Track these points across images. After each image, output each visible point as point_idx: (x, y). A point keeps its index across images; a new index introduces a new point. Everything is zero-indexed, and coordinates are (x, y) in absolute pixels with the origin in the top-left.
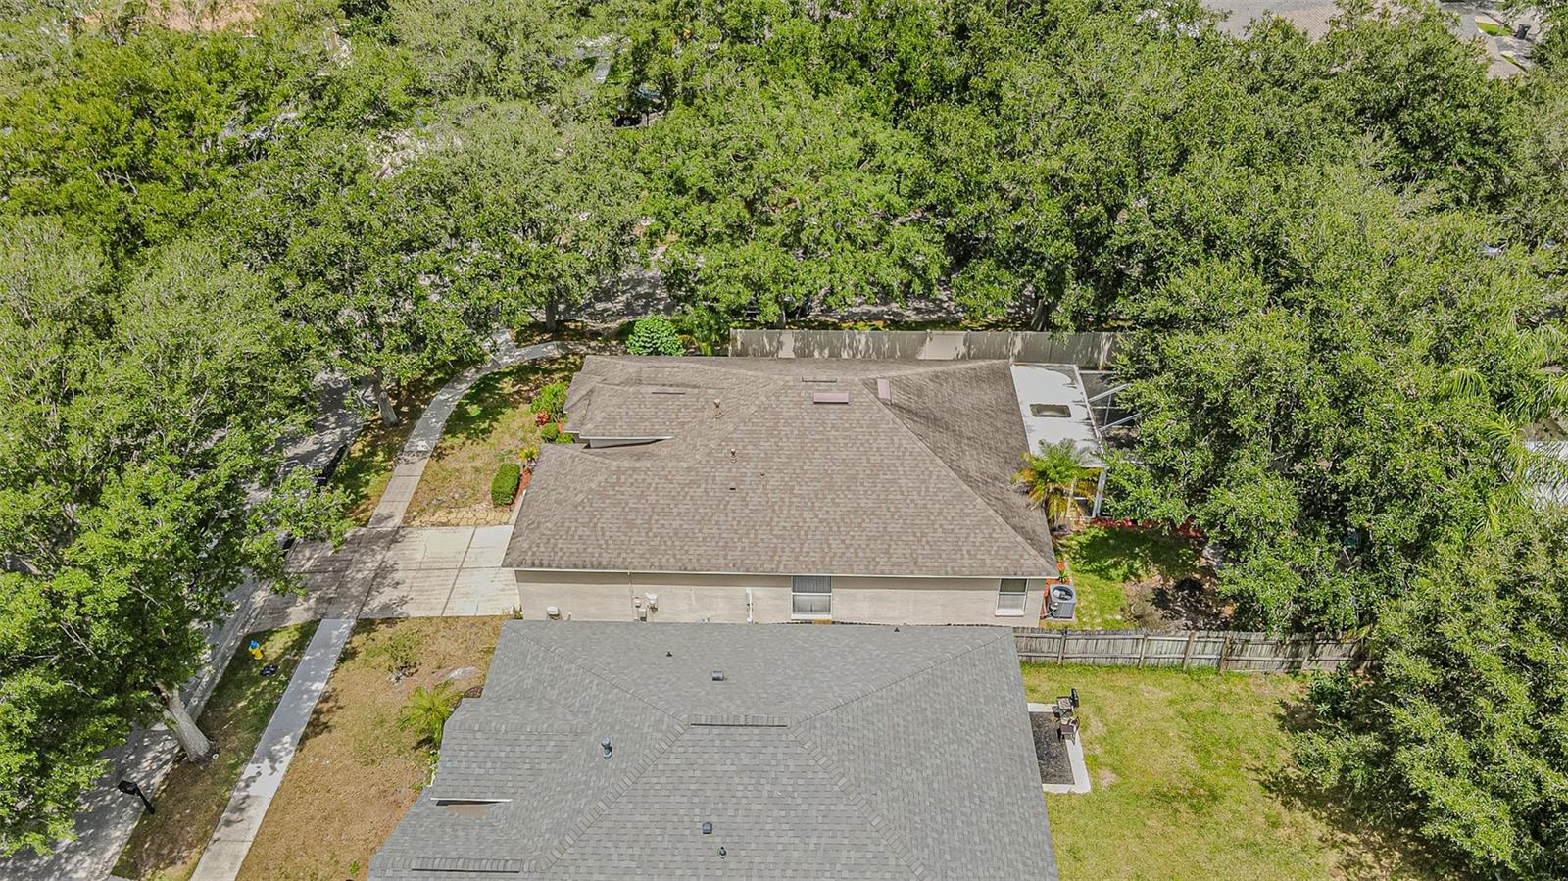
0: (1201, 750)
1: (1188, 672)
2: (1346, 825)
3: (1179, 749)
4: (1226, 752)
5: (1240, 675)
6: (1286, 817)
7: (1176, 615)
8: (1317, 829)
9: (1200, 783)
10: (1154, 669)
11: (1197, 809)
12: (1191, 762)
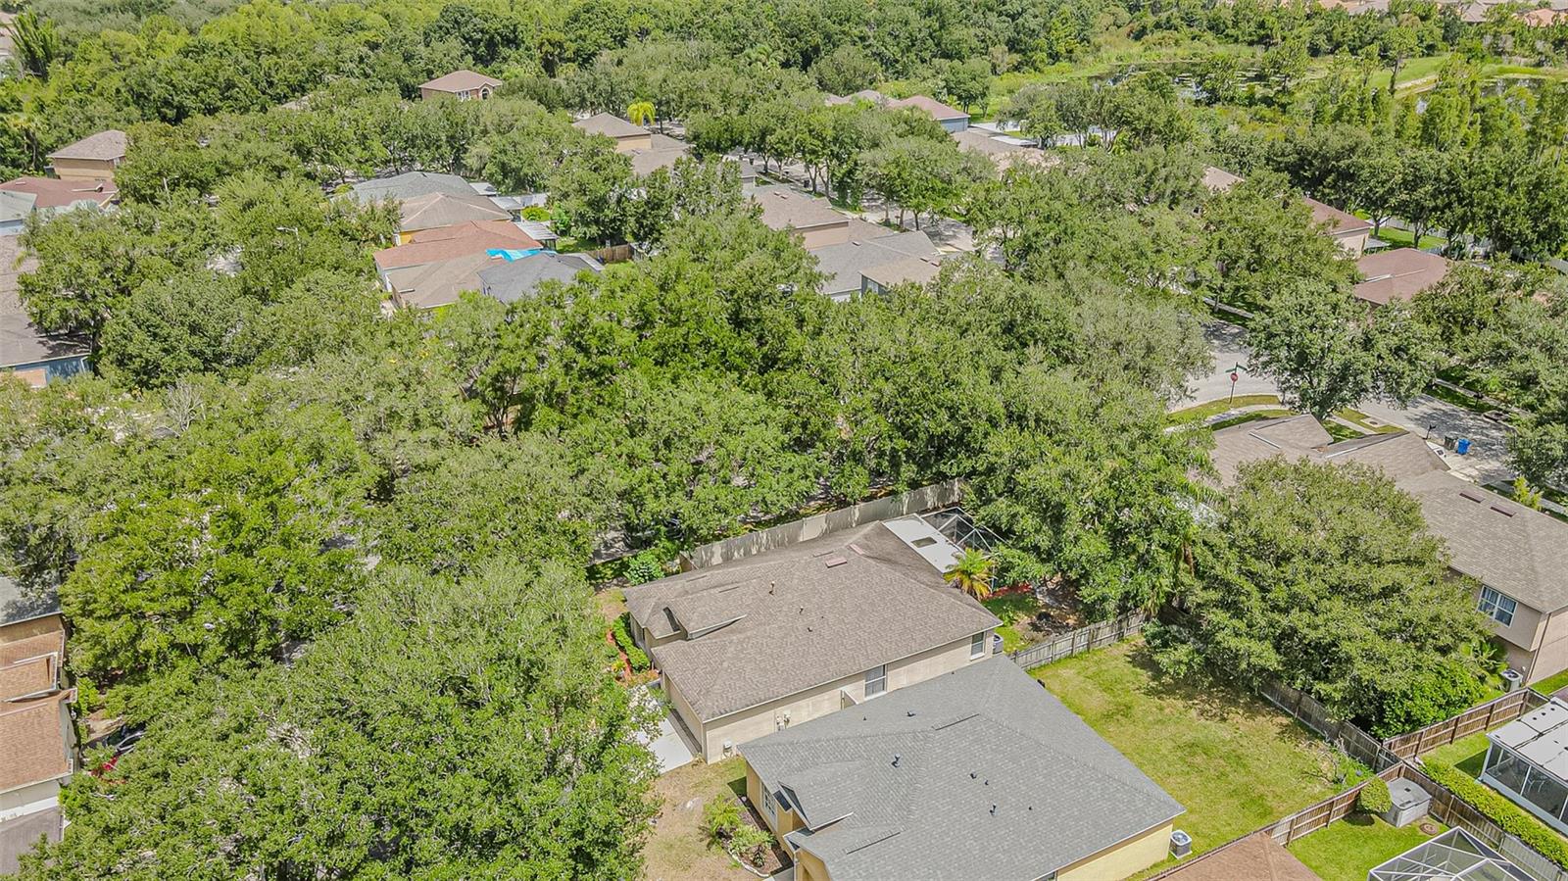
0: (1108, 689)
1: (1076, 657)
2: (1190, 697)
3: (1098, 693)
4: (1119, 687)
5: (1100, 650)
6: (1164, 704)
7: (1048, 633)
8: (1180, 704)
9: (1118, 704)
10: (1059, 660)
11: (1125, 716)
12: (1107, 696)
